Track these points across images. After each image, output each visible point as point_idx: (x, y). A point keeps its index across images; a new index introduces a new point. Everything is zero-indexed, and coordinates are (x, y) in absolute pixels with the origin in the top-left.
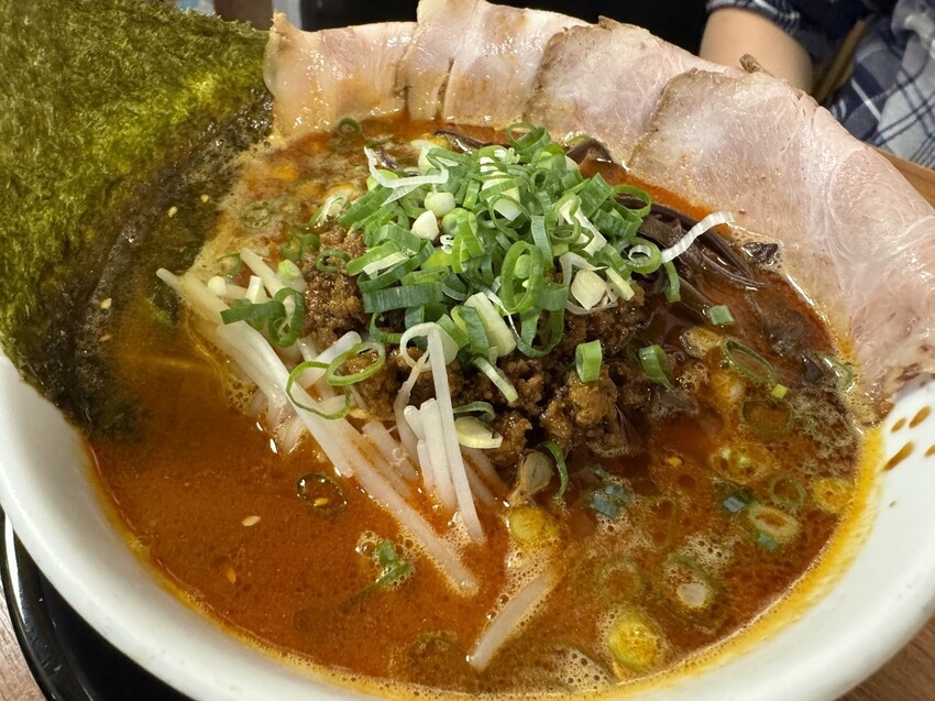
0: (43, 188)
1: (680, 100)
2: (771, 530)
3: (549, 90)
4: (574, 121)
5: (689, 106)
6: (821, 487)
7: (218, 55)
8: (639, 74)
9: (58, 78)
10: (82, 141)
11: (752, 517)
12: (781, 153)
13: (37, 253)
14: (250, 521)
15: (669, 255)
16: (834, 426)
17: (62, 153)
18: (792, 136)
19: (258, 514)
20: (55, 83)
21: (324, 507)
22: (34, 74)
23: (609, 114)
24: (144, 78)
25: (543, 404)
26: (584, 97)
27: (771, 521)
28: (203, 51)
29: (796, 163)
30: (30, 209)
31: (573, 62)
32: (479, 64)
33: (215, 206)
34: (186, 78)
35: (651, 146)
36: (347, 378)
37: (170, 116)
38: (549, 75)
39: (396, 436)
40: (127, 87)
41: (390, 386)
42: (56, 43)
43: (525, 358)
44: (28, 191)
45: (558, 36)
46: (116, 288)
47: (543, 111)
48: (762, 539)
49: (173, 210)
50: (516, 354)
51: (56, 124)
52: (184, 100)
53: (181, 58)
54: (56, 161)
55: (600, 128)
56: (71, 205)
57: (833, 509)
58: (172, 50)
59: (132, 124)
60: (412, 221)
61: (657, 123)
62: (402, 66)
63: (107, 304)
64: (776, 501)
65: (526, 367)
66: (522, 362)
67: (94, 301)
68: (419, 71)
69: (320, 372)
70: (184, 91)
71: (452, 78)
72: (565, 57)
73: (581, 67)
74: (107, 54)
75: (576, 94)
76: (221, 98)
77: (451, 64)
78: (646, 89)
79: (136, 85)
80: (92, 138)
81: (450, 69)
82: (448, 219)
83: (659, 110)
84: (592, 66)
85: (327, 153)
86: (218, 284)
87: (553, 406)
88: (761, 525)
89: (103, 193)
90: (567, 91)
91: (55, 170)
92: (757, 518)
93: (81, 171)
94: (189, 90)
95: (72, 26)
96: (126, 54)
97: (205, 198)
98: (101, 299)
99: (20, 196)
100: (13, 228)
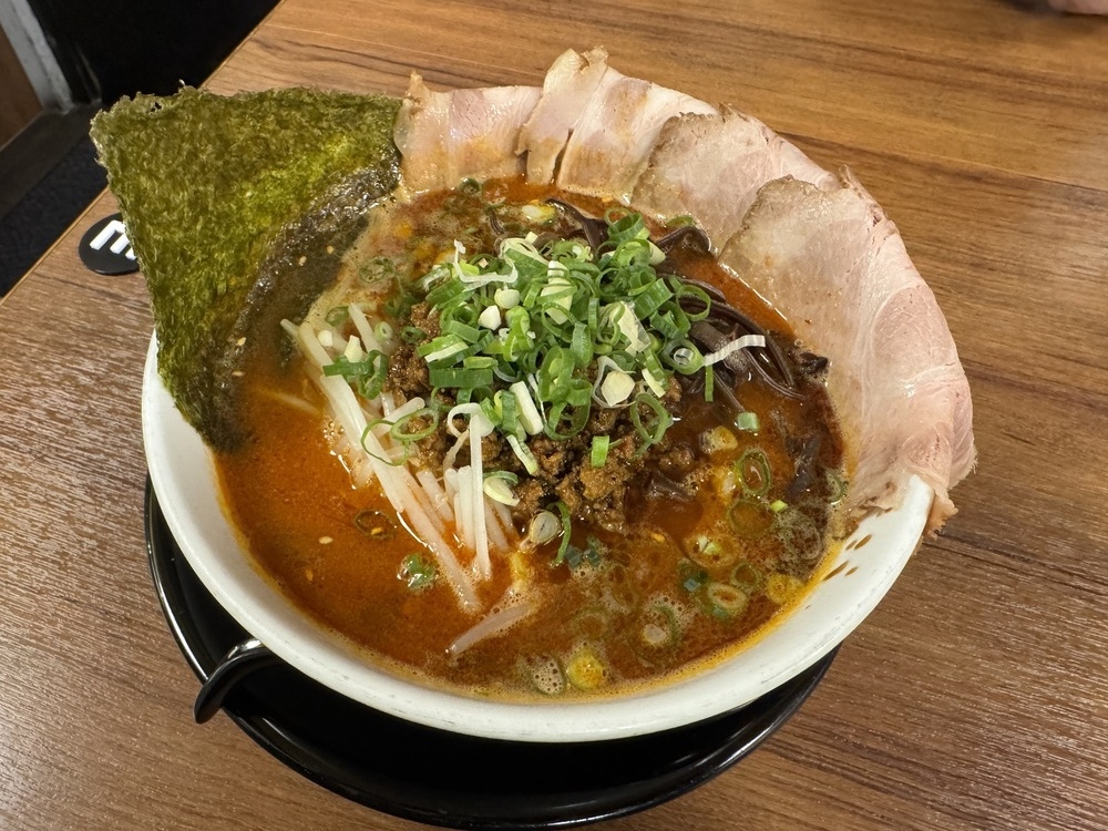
0: (203, 253)
1: (771, 204)
2: (724, 604)
3: (659, 169)
4: (679, 203)
5: (779, 212)
6: (775, 581)
7: (353, 122)
8: (741, 171)
9: (220, 163)
10: (234, 207)
11: (710, 594)
12: (846, 275)
13: (195, 303)
14: (326, 540)
15: (710, 360)
16: (808, 540)
17: (217, 223)
18: (858, 260)
19: (331, 536)
20: (217, 168)
21: (380, 534)
22: (203, 166)
23: (710, 203)
24: (287, 149)
25: (560, 476)
26: (690, 183)
27: (727, 597)
28: (341, 121)
29: (855, 288)
30: (192, 271)
31: (684, 147)
32: (596, 138)
33: (339, 259)
34: (324, 144)
35: (742, 241)
36: (408, 436)
37: (308, 177)
38: (660, 156)
39: (442, 484)
40: (272, 158)
41: (440, 445)
42: (220, 137)
43: (550, 440)
44: (191, 258)
45: (673, 120)
46: (250, 327)
47: (651, 188)
48: (716, 611)
49: (303, 260)
50: (543, 436)
51: (216, 200)
52: (321, 162)
53: (321, 129)
54: (213, 229)
55: (702, 214)
56: (223, 260)
57: (777, 599)
58: (313, 123)
59: (275, 188)
60: (484, 308)
61: (748, 222)
62: (524, 131)
63: (242, 342)
64: (734, 582)
65: (549, 447)
66: (546, 443)
67: (231, 340)
68: (539, 137)
69: (388, 427)
70: (322, 154)
71: (570, 148)
72: (678, 141)
73: (691, 154)
74: (258, 137)
75: (683, 178)
76: (354, 157)
77: (570, 134)
78: (745, 186)
79: (280, 156)
80: (243, 204)
81: (569, 138)
82: (509, 314)
83: (752, 210)
84: (700, 155)
85: (443, 213)
86: (328, 337)
87: (565, 482)
88: (717, 600)
89: (247, 246)
90: (675, 173)
91: (212, 236)
92: (715, 594)
93: (232, 231)
94: (325, 152)
95: (234, 121)
96: (274, 133)
97: (331, 250)
98: (239, 337)
99: (186, 263)
100: (179, 289)
